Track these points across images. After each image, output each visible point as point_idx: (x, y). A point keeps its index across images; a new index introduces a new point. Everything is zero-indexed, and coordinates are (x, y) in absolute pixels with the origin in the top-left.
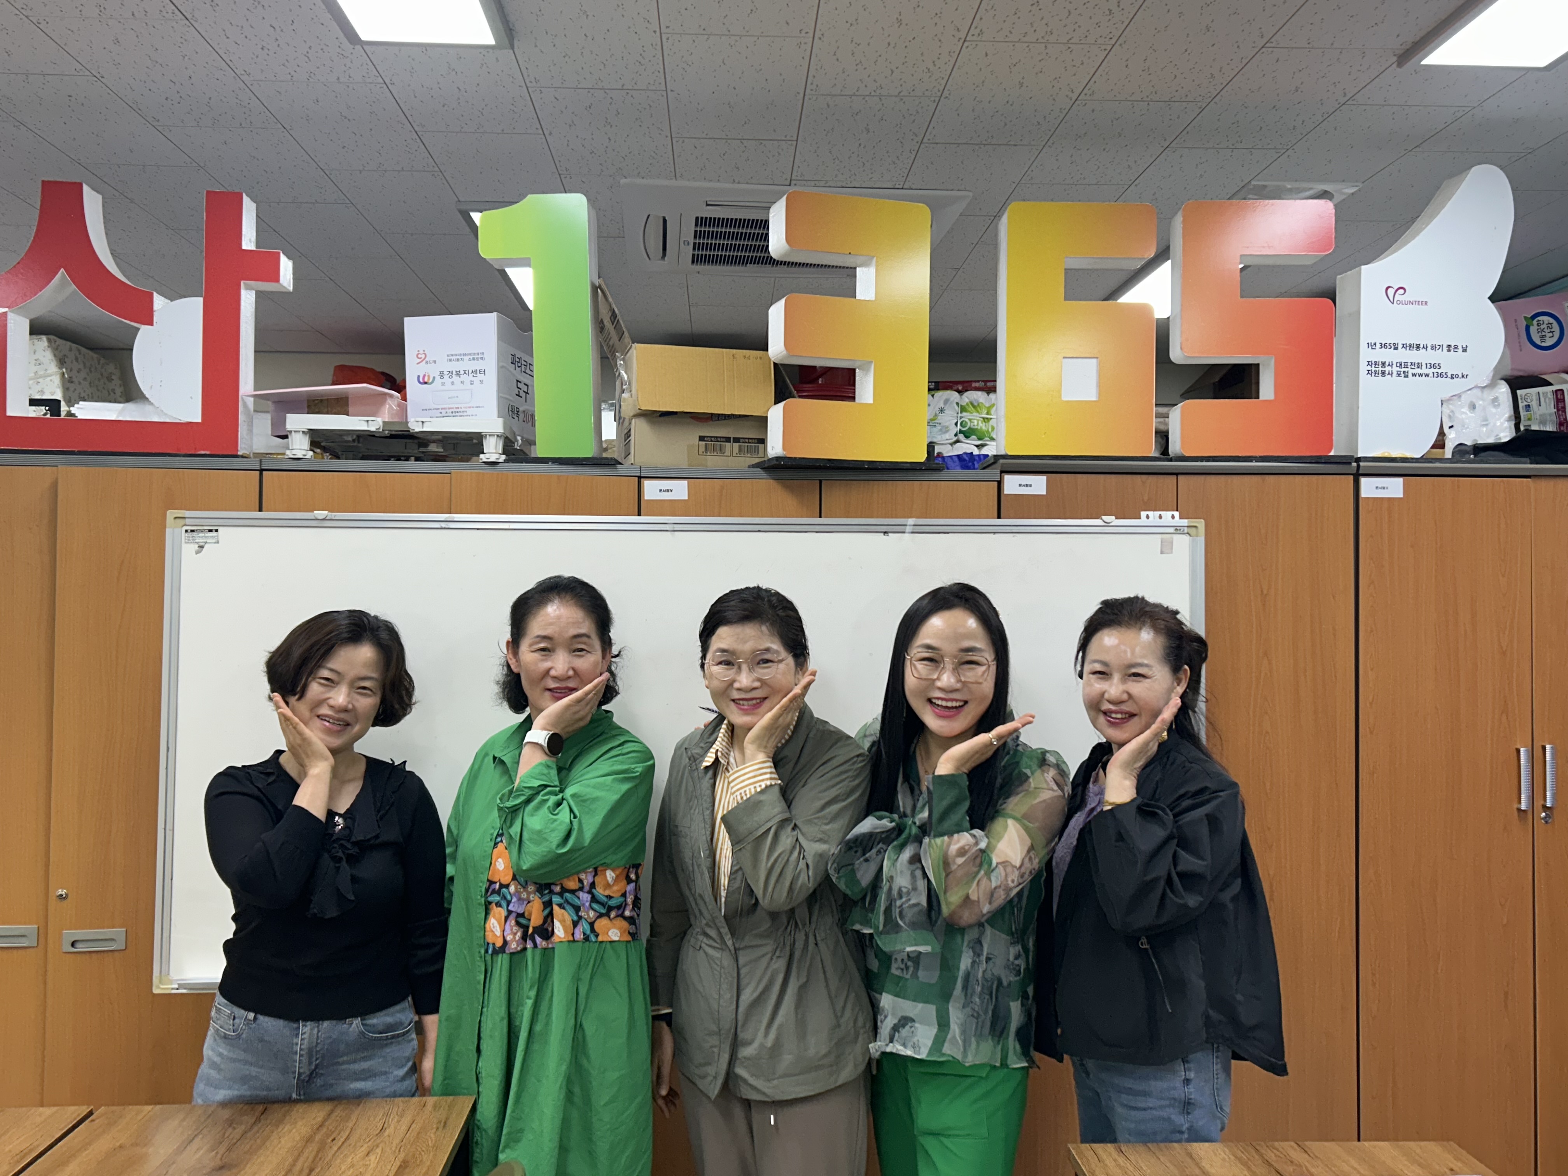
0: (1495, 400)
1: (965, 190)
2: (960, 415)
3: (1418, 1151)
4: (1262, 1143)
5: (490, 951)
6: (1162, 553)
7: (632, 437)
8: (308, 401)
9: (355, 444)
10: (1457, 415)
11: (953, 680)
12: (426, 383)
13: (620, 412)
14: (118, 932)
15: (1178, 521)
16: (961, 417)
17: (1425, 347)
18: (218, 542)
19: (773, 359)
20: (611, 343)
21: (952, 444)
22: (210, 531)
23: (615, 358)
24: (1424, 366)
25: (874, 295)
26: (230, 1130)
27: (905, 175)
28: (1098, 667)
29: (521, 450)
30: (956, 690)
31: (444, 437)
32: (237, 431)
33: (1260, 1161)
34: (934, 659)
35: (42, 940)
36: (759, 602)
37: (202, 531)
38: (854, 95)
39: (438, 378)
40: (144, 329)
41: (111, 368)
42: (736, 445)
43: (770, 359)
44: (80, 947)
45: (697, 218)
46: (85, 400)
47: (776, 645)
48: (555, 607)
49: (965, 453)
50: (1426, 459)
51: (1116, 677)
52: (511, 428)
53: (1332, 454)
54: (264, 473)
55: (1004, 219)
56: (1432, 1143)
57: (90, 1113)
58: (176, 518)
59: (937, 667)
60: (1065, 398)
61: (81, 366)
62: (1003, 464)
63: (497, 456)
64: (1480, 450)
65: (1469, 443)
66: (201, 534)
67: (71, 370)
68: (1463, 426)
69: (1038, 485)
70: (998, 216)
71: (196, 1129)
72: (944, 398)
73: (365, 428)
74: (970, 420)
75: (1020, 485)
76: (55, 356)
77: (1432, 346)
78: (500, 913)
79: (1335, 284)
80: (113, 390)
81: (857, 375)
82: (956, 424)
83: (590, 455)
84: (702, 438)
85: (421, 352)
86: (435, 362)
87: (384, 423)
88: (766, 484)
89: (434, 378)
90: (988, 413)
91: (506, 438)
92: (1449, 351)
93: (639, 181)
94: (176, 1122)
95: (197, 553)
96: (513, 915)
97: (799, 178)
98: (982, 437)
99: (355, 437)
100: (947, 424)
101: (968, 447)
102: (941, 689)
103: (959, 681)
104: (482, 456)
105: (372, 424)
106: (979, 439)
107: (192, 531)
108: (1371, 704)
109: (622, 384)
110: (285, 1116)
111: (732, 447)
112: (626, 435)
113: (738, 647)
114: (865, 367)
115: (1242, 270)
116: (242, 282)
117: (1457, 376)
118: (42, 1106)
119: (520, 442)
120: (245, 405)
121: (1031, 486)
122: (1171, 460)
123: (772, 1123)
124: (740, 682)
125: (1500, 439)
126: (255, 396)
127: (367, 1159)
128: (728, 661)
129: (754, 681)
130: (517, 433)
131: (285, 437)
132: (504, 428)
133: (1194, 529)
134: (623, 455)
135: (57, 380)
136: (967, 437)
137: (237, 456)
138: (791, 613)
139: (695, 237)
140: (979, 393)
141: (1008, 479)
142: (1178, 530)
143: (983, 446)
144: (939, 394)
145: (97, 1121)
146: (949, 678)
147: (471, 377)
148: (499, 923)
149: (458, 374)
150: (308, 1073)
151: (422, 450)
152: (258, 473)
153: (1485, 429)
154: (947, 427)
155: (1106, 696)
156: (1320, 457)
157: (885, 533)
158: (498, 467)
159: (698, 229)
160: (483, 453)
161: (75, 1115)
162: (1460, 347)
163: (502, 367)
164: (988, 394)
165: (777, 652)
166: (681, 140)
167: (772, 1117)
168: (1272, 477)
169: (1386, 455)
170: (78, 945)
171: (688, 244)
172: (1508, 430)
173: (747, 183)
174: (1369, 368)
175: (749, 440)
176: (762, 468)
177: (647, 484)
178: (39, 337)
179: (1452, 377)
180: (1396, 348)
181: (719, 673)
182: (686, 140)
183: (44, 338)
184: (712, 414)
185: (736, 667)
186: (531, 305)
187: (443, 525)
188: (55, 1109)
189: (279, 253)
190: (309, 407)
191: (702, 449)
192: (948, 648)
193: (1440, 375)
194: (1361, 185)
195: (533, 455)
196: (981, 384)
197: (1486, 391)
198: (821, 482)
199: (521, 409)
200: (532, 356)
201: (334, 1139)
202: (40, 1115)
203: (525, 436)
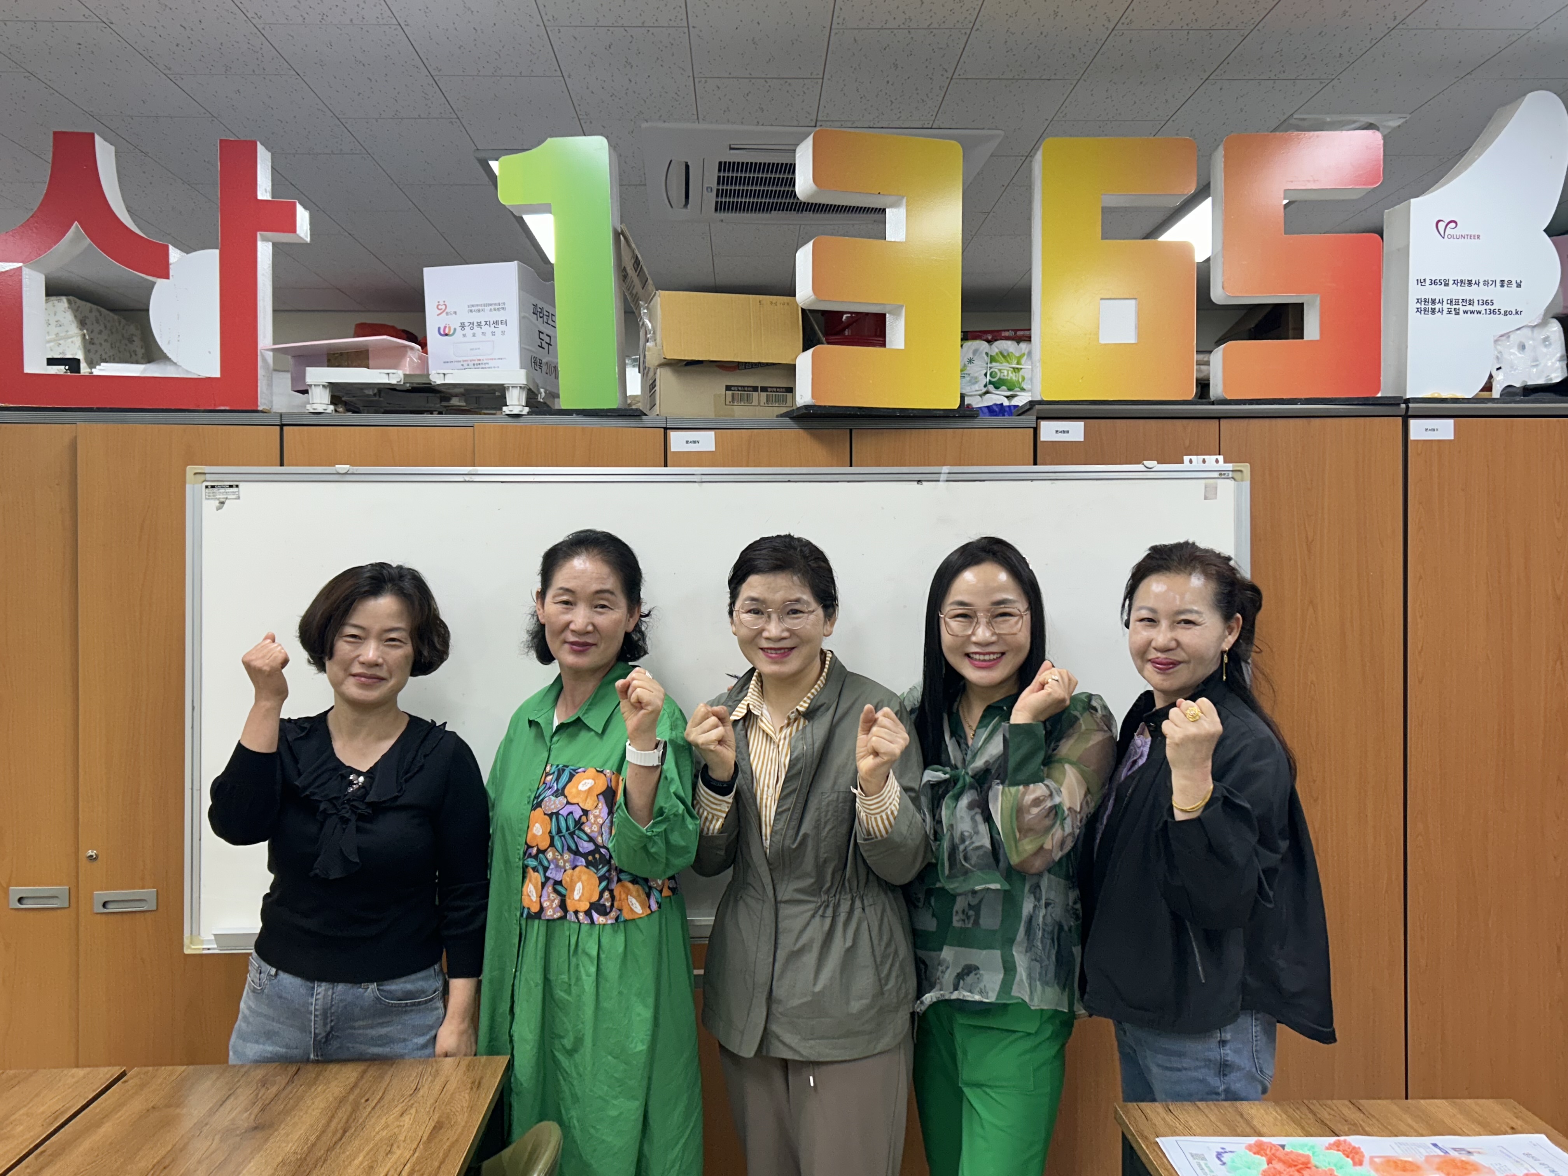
0: (1546, 339)
1: (997, 128)
2: (989, 365)
3: (1477, 1109)
4: (1315, 1101)
5: (525, 916)
6: (1206, 498)
7: (657, 388)
8: (328, 354)
9: (377, 398)
10: (1506, 356)
11: (988, 634)
12: (446, 335)
13: (644, 362)
14: (149, 893)
15: (1222, 465)
16: (991, 368)
17: (1477, 283)
18: (239, 498)
19: (800, 305)
20: (634, 292)
21: (981, 396)
22: (231, 486)
23: (638, 307)
24: (1476, 303)
25: (904, 236)
26: (263, 1090)
27: (934, 114)
28: (1145, 614)
29: (545, 403)
30: (993, 643)
31: (466, 390)
32: (257, 386)
33: (1312, 1120)
34: (967, 615)
35: (73, 900)
36: (791, 552)
37: (222, 487)
38: (882, 29)
39: (459, 329)
40: (160, 283)
41: (132, 329)
42: (764, 394)
43: (798, 305)
44: (111, 908)
45: (720, 163)
46: (107, 362)
47: (806, 596)
48: (581, 561)
49: (996, 405)
50: (1477, 399)
51: (1164, 624)
52: (534, 379)
53: (1379, 395)
54: (285, 428)
55: (1039, 156)
56: (1491, 1100)
57: (123, 1074)
58: (195, 474)
59: (971, 623)
60: (1102, 341)
61: (102, 327)
62: (1039, 410)
63: (520, 408)
64: (1529, 391)
65: (1518, 385)
66: (222, 490)
67: (92, 332)
68: (1512, 367)
69: (1075, 431)
70: (1030, 156)
71: (230, 1090)
72: (973, 348)
73: (386, 381)
74: (1000, 370)
75: (1057, 432)
76: (75, 316)
77: (1485, 282)
78: (536, 878)
79: (1382, 222)
80: (135, 352)
81: (887, 320)
82: (986, 375)
83: (614, 406)
84: (728, 388)
85: (442, 303)
86: (455, 313)
87: (405, 375)
88: (796, 435)
89: (455, 329)
90: (1018, 363)
91: (530, 390)
92: (1502, 286)
93: (661, 125)
94: (208, 1083)
95: (218, 509)
96: (551, 882)
97: (825, 119)
98: (1012, 387)
99: (376, 391)
100: (976, 375)
101: (998, 398)
102: (977, 644)
103: (994, 634)
104: (505, 408)
105: (393, 377)
106: (1009, 390)
107: (213, 487)
108: (1420, 653)
109: (646, 334)
110: (318, 1075)
111: (759, 396)
112: (650, 387)
113: (769, 596)
114: (896, 311)
115: (1286, 206)
116: (258, 233)
117: (1511, 313)
118: (77, 1066)
119: (543, 394)
120: (264, 360)
121: (1068, 432)
122: (1213, 403)
123: (812, 1084)
124: (769, 631)
125: (1551, 379)
126: (273, 350)
127: (401, 1119)
128: (758, 609)
129: (783, 631)
130: (540, 385)
131: (305, 392)
132: (528, 379)
133: (1239, 473)
134: (648, 407)
135: (78, 341)
136: (997, 388)
137: (257, 411)
138: (823, 564)
139: (718, 183)
140: (1009, 343)
141: (1044, 425)
142: (1222, 474)
143: (1013, 396)
144: (968, 344)
145: (130, 1082)
146: (983, 632)
147: (492, 329)
148: (535, 887)
149: (479, 325)
150: (324, 1034)
151: (444, 404)
152: (278, 428)
153: (1535, 370)
154: (976, 378)
155: (1153, 644)
156: (1367, 398)
157: (919, 481)
158: (521, 419)
159: (722, 174)
160: (506, 405)
161: (108, 1076)
162: (1514, 282)
163: (524, 317)
164: (1018, 343)
165: (808, 603)
166: (703, 80)
167: (811, 1078)
168: (1318, 420)
169: (1436, 396)
170: (110, 906)
171: (711, 190)
172: (1559, 370)
173: (772, 125)
174: (1418, 305)
175: (777, 389)
176: (792, 418)
177: (673, 435)
178: (58, 298)
179: (1506, 314)
180: (1447, 285)
181: (749, 621)
182: (708, 80)
183: (64, 299)
184: (739, 362)
185: (766, 615)
186: (552, 259)
187: (467, 478)
188: (88, 1069)
189: (295, 204)
190: (329, 360)
191: (729, 399)
192: (981, 603)
193: (1493, 312)
194: (1408, 116)
195: (557, 407)
196: (1011, 333)
197: (1536, 331)
198: (851, 430)
199: (544, 361)
200: (554, 307)
201: (367, 1100)
202: (73, 1076)
203: (548, 388)
